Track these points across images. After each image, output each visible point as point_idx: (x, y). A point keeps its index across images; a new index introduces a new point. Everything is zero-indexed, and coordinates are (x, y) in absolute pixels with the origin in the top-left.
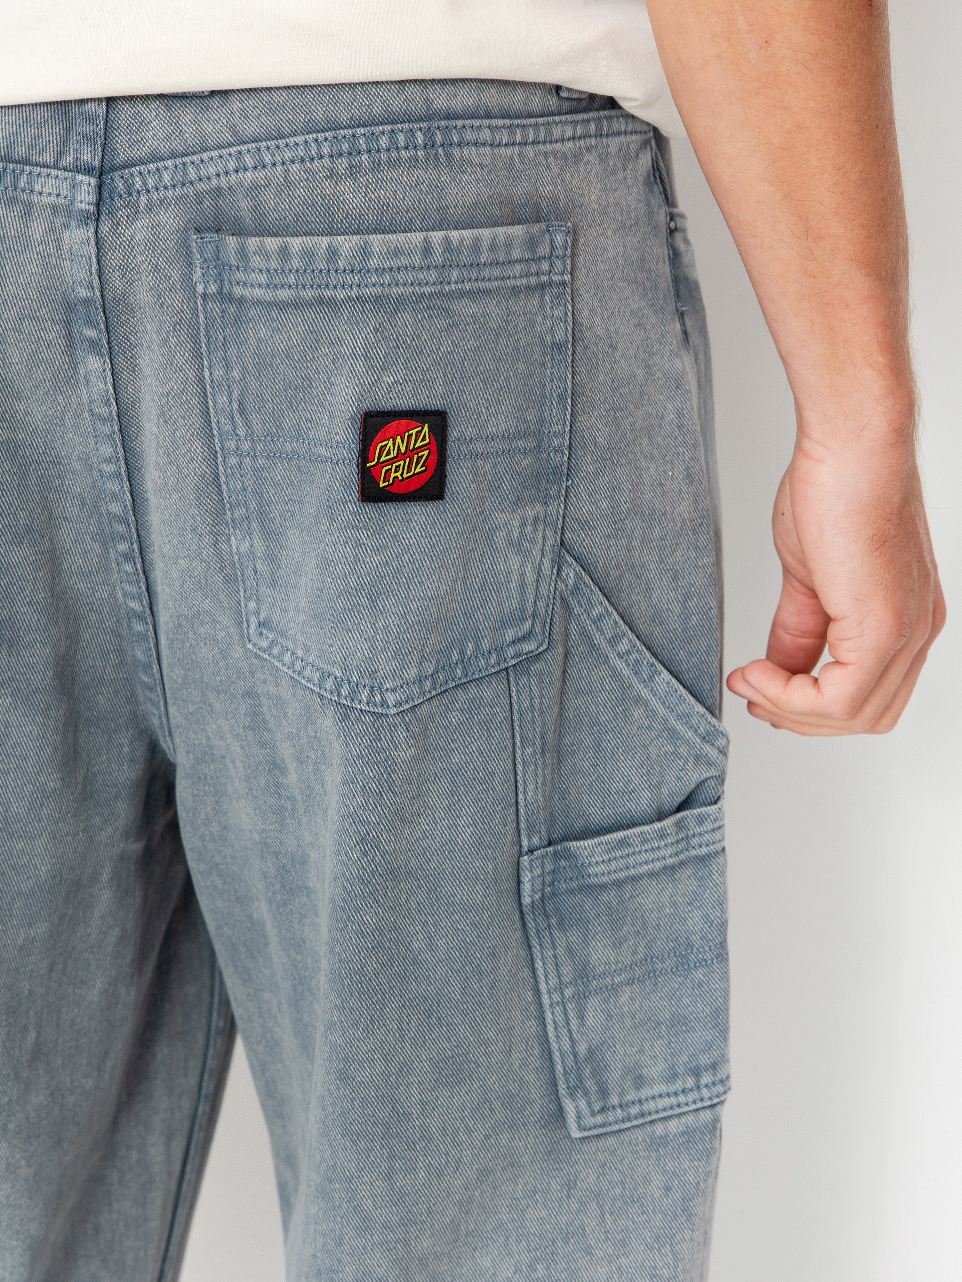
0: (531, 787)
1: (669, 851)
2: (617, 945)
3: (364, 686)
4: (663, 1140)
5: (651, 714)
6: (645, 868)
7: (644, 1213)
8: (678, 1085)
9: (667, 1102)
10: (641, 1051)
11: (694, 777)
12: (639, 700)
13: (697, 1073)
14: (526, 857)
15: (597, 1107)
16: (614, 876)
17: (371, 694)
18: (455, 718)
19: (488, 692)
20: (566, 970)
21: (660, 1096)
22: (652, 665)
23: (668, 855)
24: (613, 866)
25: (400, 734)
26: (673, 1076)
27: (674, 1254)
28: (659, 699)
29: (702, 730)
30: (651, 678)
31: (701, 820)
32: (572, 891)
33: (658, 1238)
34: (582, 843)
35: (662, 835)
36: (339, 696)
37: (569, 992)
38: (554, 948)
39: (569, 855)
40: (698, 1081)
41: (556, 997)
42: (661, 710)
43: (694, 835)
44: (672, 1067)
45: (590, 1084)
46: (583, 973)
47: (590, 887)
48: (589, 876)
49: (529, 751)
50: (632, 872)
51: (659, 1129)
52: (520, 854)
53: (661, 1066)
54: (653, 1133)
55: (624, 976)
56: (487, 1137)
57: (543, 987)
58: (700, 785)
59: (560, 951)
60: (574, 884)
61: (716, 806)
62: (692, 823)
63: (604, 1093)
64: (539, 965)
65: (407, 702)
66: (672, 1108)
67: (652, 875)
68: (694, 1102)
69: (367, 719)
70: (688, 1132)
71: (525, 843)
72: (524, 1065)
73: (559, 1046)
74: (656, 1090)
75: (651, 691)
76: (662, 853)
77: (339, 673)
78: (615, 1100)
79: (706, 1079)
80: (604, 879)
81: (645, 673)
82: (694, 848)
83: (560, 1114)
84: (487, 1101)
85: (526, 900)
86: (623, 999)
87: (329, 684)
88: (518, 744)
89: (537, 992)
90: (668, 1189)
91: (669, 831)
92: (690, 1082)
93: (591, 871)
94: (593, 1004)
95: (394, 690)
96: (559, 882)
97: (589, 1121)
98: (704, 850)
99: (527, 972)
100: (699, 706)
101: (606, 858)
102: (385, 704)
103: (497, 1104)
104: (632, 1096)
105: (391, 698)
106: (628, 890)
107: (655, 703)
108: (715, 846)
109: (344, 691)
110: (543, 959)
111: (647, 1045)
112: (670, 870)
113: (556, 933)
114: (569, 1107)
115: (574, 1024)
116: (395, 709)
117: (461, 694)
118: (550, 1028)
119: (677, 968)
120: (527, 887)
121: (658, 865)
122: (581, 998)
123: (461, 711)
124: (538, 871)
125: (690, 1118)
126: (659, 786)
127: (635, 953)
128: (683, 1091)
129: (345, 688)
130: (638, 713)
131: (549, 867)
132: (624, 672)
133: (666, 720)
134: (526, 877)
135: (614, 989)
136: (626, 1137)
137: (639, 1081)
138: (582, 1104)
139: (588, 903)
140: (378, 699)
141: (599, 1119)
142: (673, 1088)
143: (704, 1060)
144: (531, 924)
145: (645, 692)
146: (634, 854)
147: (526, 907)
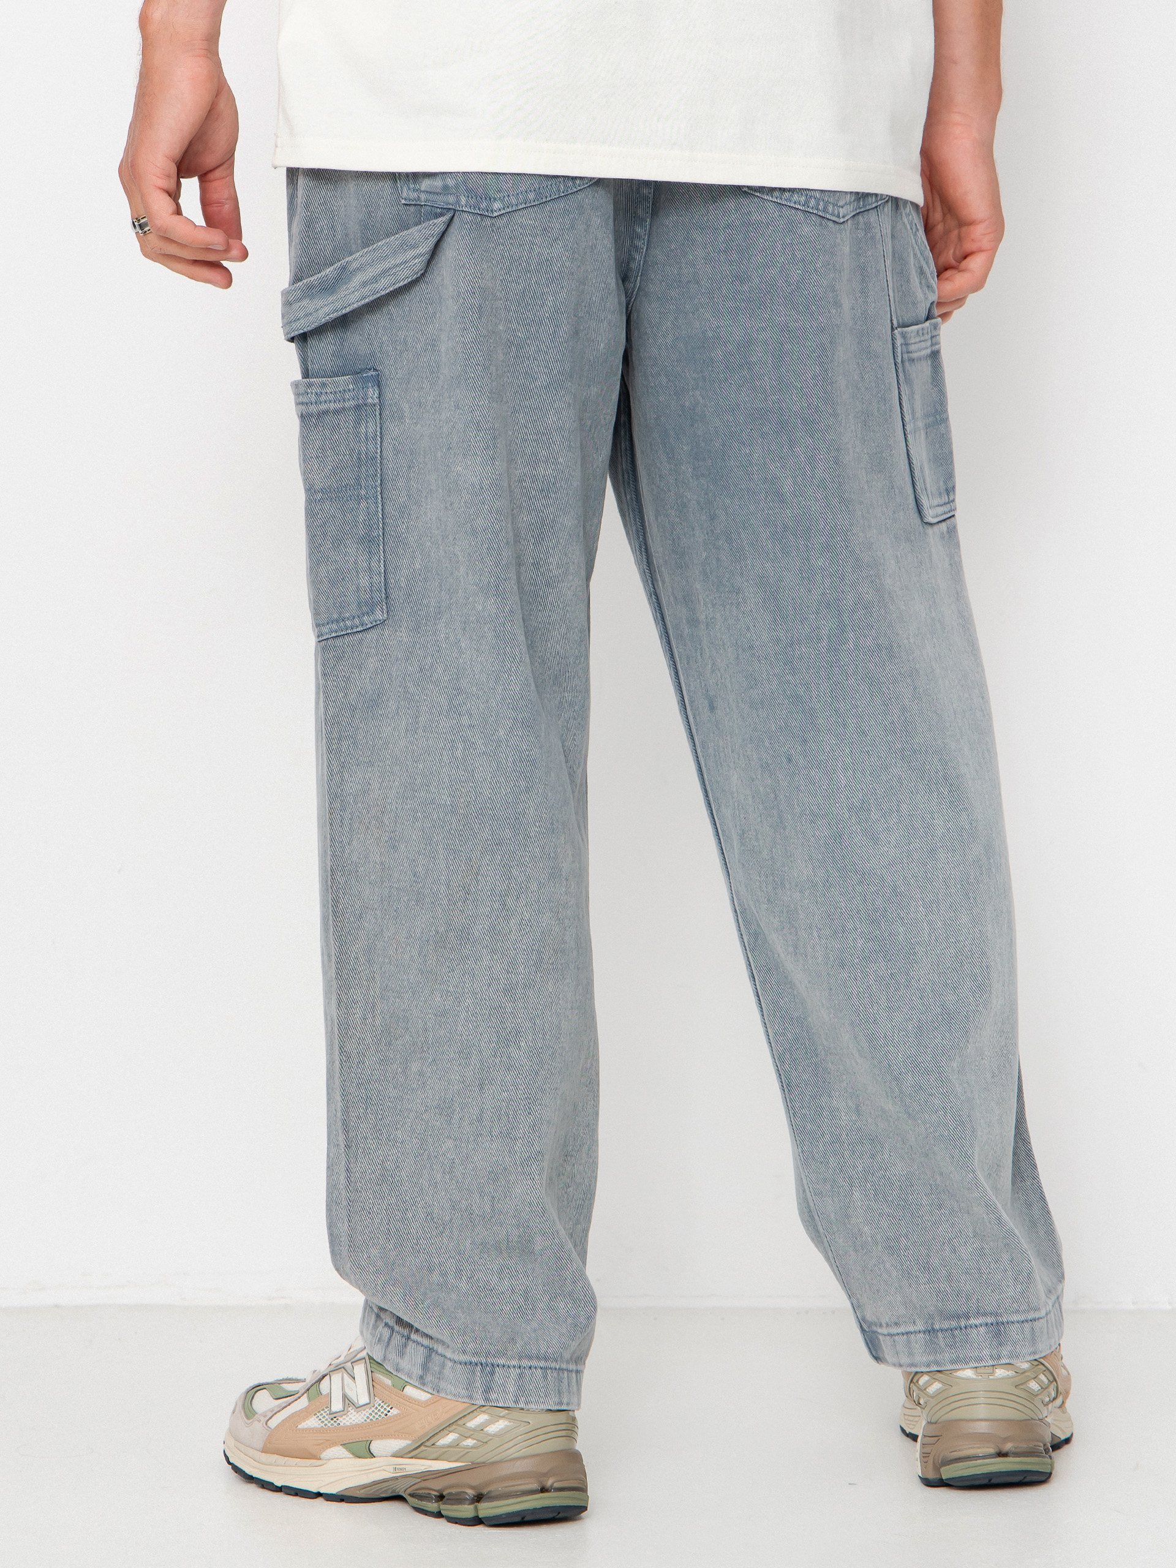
0: (892, 286)
3: (831, 204)
8: (943, 500)
9: (941, 510)
13: (947, 492)
14: (895, 331)
17: (833, 208)
18: (860, 233)
19: (872, 219)
26: (940, 494)
28: (918, 247)
31: (934, 327)
32: (907, 360)
34: (908, 329)
36: (817, 210)
37: (912, 426)
39: (904, 336)
43: (934, 336)
46: (914, 415)
47: (911, 359)
48: (911, 352)
49: (889, 262)
52: (892, 329)
54: (940, 530)
55: (923, 423)
60: (907, 356)
66: (943, 514)
69: (831, 224)
70: (949, 531)
71: (894, 322)
75: (916, 241)
80: (914, 355)
83: (918, 505)
85: (897, 360)
87: (812, 202)
88: (885, 256)
89: (904, 424)
93: (911, 348)
95: (842, 207)
96: (904, 353)
102: (838, 215)
105: (841, 212)
107: (917, 250)
109: (821, 205)
112: (928, 357)
114: (923, 501)
116: (841, 220)
117: (861, 219)
119: (934, 423)
123: (862, 230)
128: (945, 504)
131: (901, 341)
138: (926, 500)
139: (910, 369)
140: (836, 212)
142: (941, 502)
144: (900, 377)
147: (897, 363)
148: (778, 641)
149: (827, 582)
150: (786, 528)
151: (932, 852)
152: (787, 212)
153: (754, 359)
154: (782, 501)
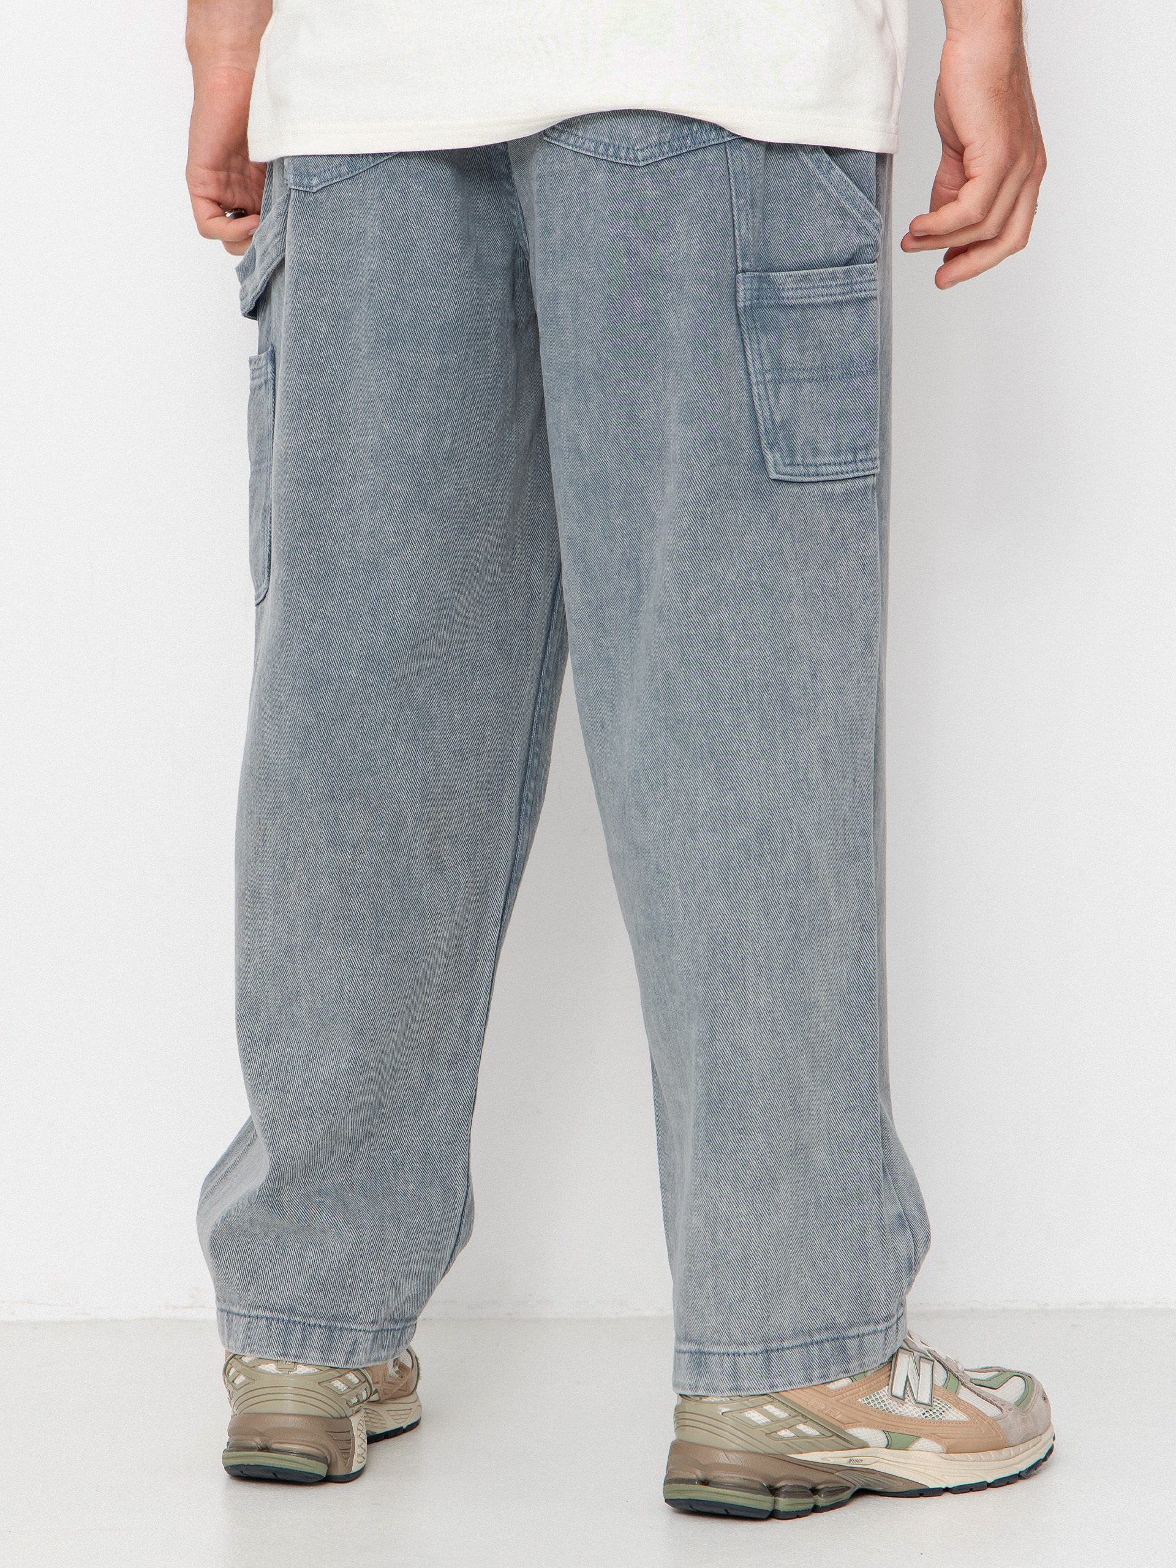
0: (744, 227)
1: (839, 290)
2: (802, 350)
3: (623, 148)
4: (831, 497)
5: (828, 196)
6: (821, 300)
7: (818, 544)
8: (842, 458)
9: (834, 469)
10: (817, 431)
11: (857, 240)
12: (820, 186)
13: (855, 452)
14: (740, 274)
15: (788, 461)
16: (800, 301)
17: (628, 152)
18: (689, 173)
19: (710, 156)
20: (767, 360)
21: (830, 464)
22: (830, 163)
23: (837, 293)
24: (799, 293)
25: (647, 179)
26: (838, 452)
27: (836, 573)
28: (834, 187)
29: (863, 209)
30: (828, 172)
31: (861, 272)
32: (771, 306)
33: (826, 561)
34: (778, 273)
35: (834, 277)
36: (607, 156)
37: (768, 376)
38: (759, 343)
39: (771, 282)
40: (855, 457)
41: (760, 378)
42: (836, 194)
43: (856, 283)
44: (838, 445)
45: (782, 444)
46: (778, 365)
47: (785, 306)
48: (783, 298)
49: (742, 201)
50: (812, 300)
51: (829, 487)
52: (737, 273)
53: (831, 444)
54: (825, 490)
55: (806, 375)
56: (713, 465)
57: (751, 369)
58: (862, 248)
59: (763, 347)
60: (772, 302)
61: (872, 264)
62: (855, 274)
63: (792, 453)
64: (749, 352)
65: (651, 158)
66: (837, 474)
67: (826, 305)
68: (853, 472)
69: (626, 169)
70: (847, 494)
71: (740, 265)
72: (739, 422)
73: (763, 413)
74: (826, 460)
75: (829, 181)
76: (833, 291)
77: (607, 140)
78: (799, 459)
79: (860, 456)
80: (793, 302)
81: (825, 168)
82: (856, 292)
83: (763, 461)
84: (712, 439)
85: (741, 305)
86: (805, 391)
87: (601, 148)
88: (734, 194)
89: (748, 374)
90: (833, 529)
91: (838, 275)
92: (850, 457)
93: (785, 294)
94: (785, 389)
95: (642, 150)
96: (763, 299)
97: (782, 468)
98: (863, 294)
99: (740, 356)
100: (861, 193)
101: (795, 286)
102: (636, 159)
103: (720, 444)
104: (810, 460)
105: (640, 155)
106: (810, 313)
107: (832, 190)
108: (870, 292)
109: (611, 151)
110: (751, 349)
111: (821, 428)
112: (839, 304)
113: (760, 334)
114: (769, 456)
115: (772, 399)
116: (643, 163)
117: (692, 157)
118: (756, 399)
119: (843, 376)
120: (741, 295)
121: (831, 299)
122: (777, 383)
123: (694, 169)
124: (748, 286)
125: (850, 483)
126: (831, 244)
127: (814, 360)
128: (845, 463)
129: (611, 150)
130: (819, 195)
131: (756, 286)
132: (810, 165)
133: (838, 201)
134: (741, 288)
135: (799, 382)
136: (807, 488)
137: (816, 452)
138: (778, 456)
139: (781, 317)
140: (632, 156)
141: (789, 469)
142: (838, 460)
143: (860, 442)
144: (744, 323)
145: (824, 182)
146: (814, 287)
147: (740, 308)
148: (590, 602)
149: (627, 540)
150: (586, 485)
151: (692, 832)
152: (580, 160)
153: (560, 313)
154: (582, 460)
